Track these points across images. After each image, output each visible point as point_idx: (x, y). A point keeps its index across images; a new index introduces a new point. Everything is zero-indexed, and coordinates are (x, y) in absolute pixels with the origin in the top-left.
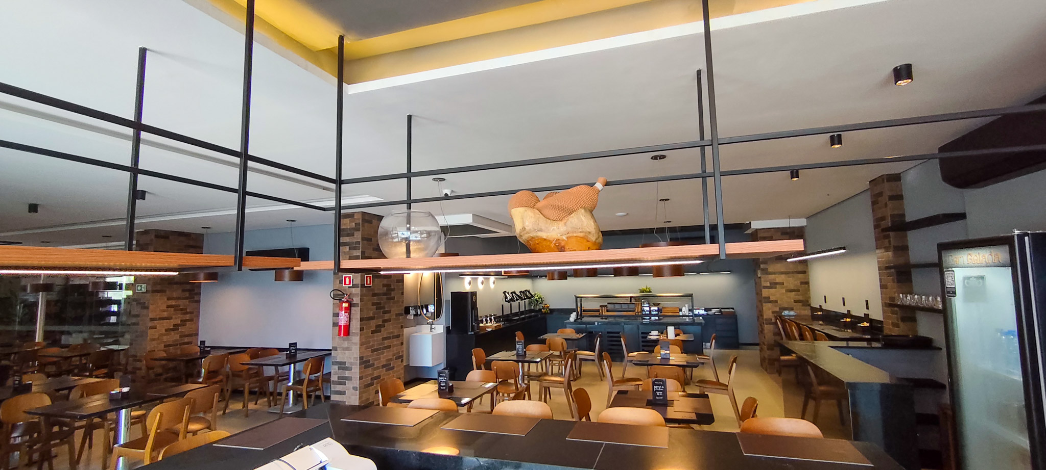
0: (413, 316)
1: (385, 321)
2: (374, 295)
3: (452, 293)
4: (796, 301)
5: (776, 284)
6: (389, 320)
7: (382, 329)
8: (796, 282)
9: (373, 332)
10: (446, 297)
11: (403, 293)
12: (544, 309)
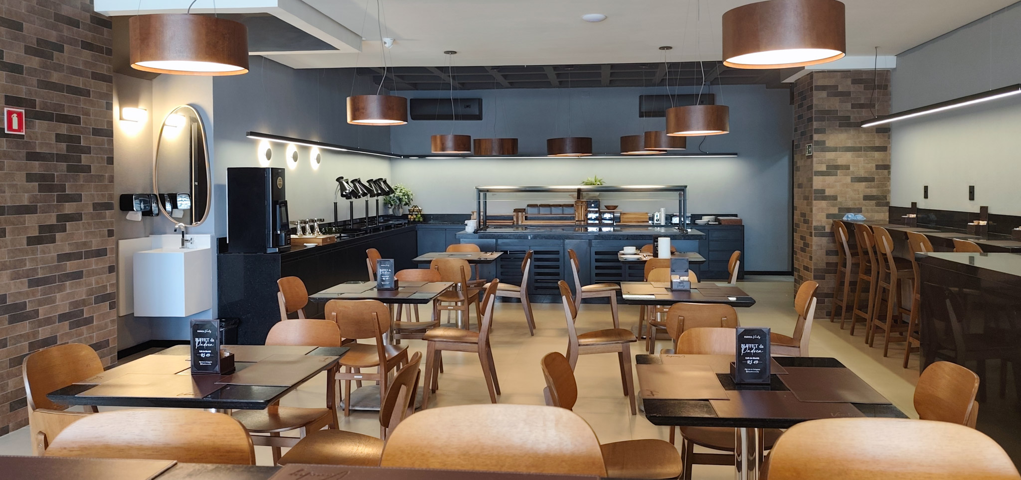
0: (140, 214)
1: (65, 218)
2: (32, 156)
3: (229, 169)
4: (867, 198)
5: (837, 167)
6: (76, 217)
7: (58, 236)
8: (869, 166)
9: (32, 241)
10: (218, 178)
11: (111, 161)
12: (412, 215)
